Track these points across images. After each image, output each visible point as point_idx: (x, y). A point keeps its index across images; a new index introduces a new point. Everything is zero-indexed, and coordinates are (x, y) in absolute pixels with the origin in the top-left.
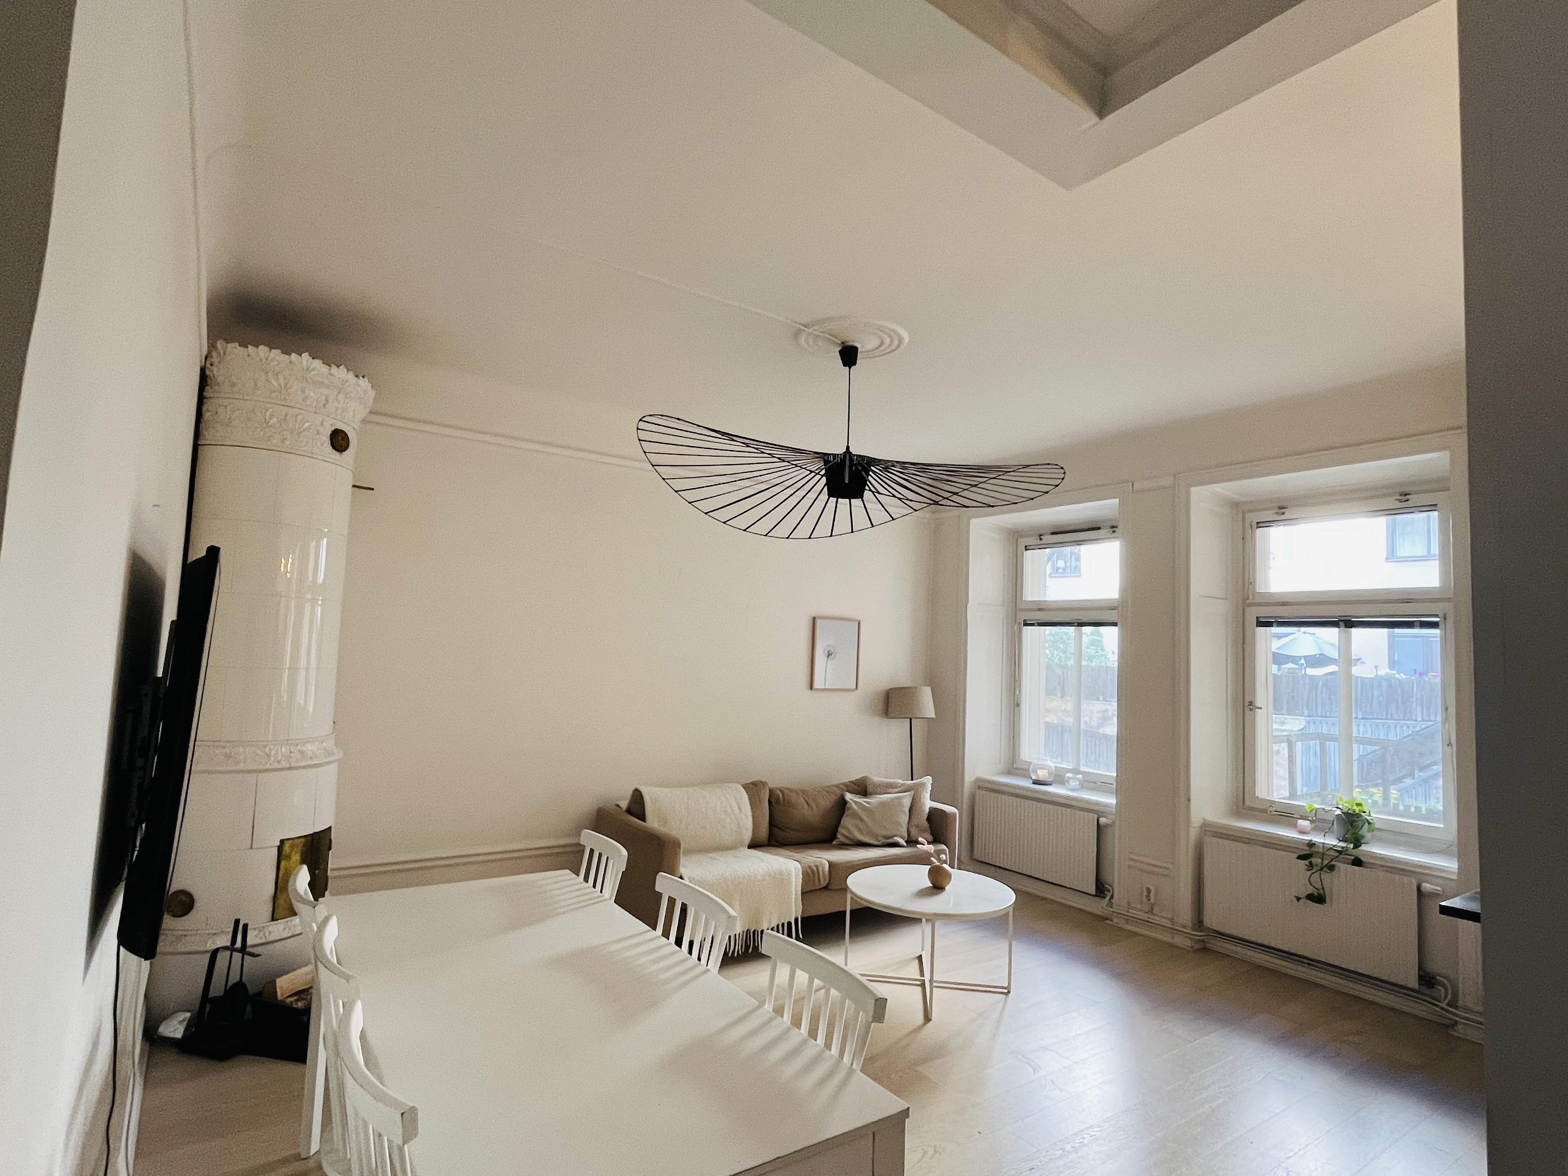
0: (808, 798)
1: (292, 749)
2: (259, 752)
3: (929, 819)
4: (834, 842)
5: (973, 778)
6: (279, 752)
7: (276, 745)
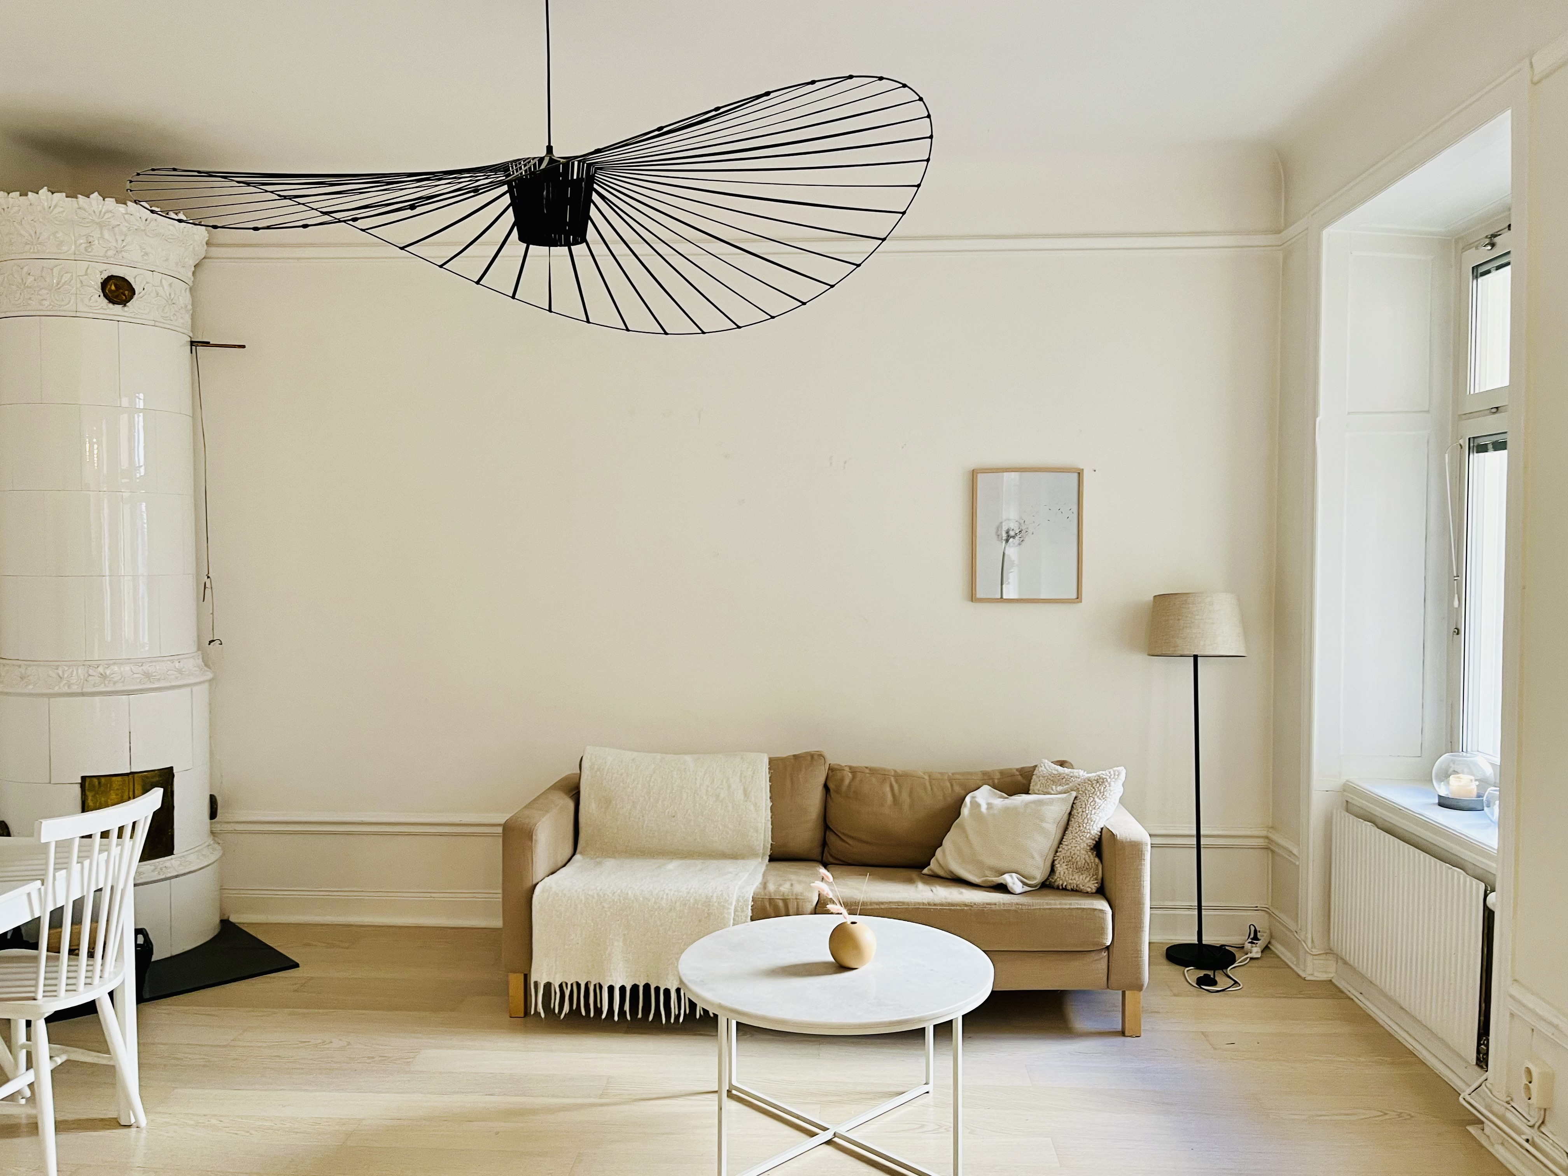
0: (900, 787)
1: (91, 672)
2: (51, 673)
3: (1098, 847)
4: (926, 871)
5: (1336, 783)
6: (75, 673)
7: (69, 666)
